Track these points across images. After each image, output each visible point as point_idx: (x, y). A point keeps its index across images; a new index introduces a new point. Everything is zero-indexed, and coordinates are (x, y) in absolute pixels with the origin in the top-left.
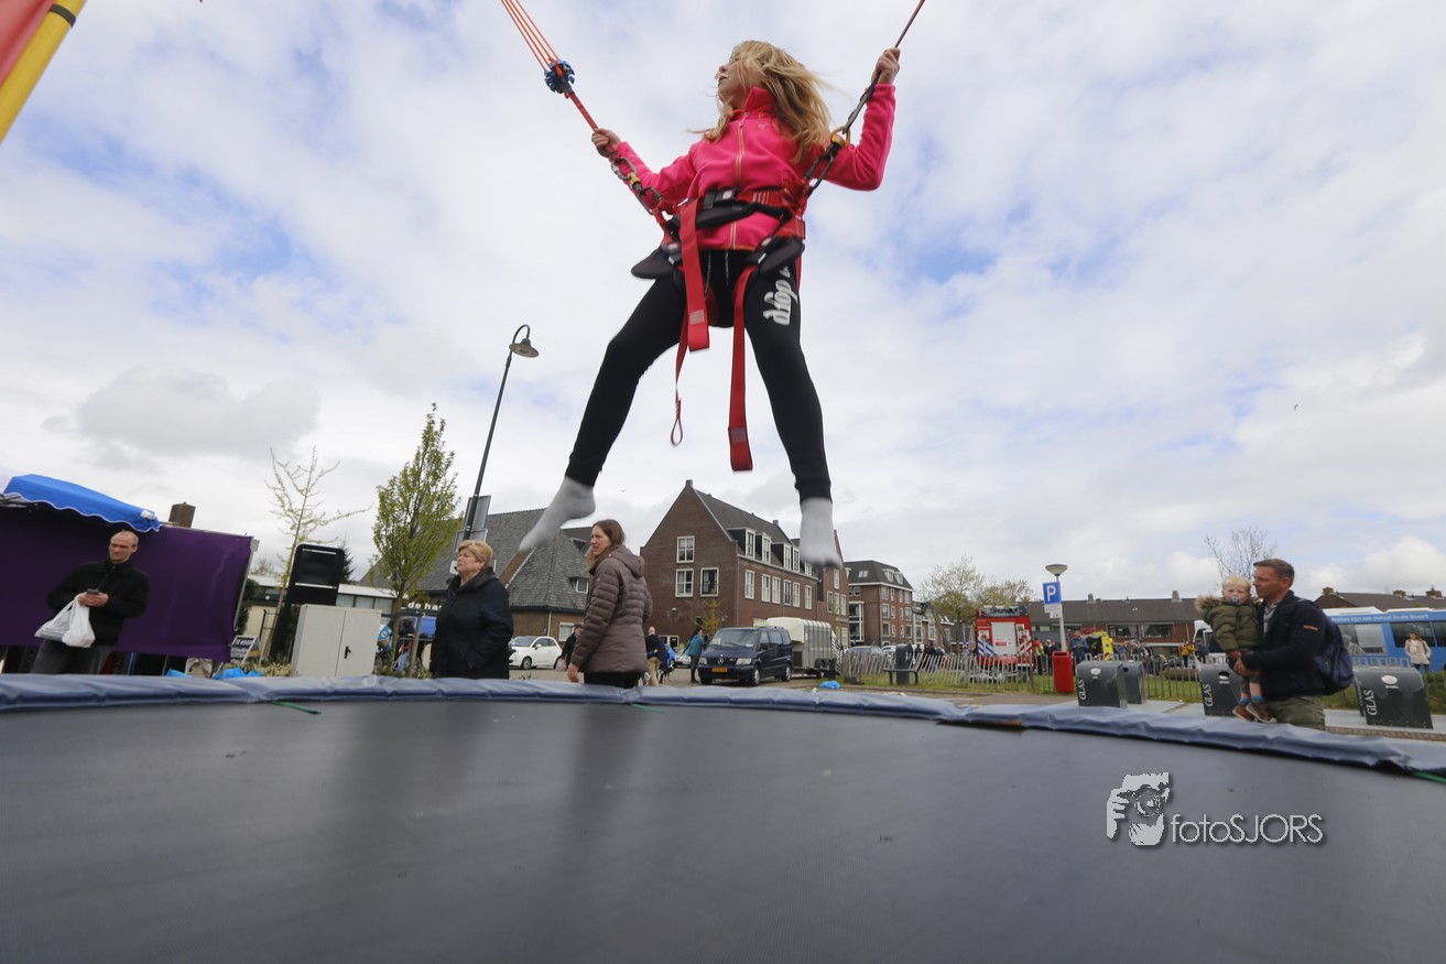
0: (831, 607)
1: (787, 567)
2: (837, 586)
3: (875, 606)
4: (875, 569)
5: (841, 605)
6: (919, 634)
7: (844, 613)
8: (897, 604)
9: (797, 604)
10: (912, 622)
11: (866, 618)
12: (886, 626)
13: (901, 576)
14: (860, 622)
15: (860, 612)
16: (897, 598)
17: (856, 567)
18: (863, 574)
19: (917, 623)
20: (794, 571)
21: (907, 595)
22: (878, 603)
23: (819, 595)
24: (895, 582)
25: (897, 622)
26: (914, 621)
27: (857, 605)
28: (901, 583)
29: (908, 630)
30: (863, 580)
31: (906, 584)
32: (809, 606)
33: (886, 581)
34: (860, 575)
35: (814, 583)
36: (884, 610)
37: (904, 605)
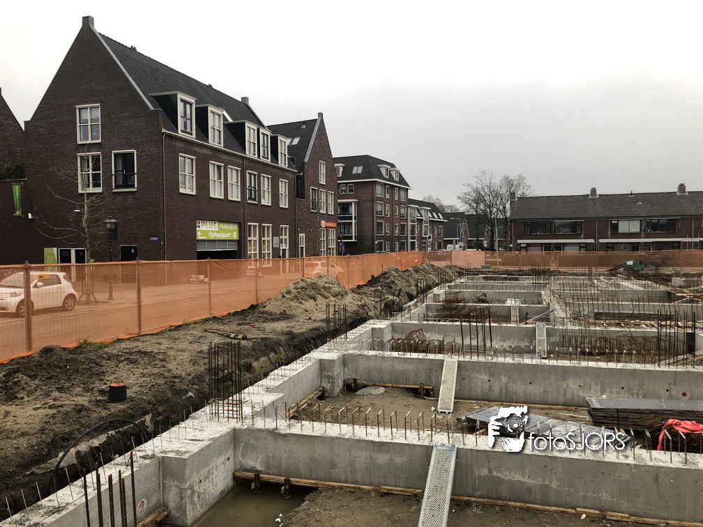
0: (316, 205)
1: (250, 153)
2: (323, 181)
3: (369, 204)
4: (370, 164)
5: (327, 204)
6: (413, 231)
7: (331, 212)
8: (392, 202)
9: (266, 201)
10: (407, 219)
11: (358, 218)
12: (380, 225)
13: (397, 172)
14: (353, 221)
15: (353, 210)
16: (392, 196)
17: (350, 162)
18: (357, 170)
19: (412, 221)
20: (262, 159)
21: (402, 193)
22: (373, 200)
23: (299, 190)
24: (391, 179)
25: (391, 221)
26: (409, 219)
27: (351, 203)
28: (398, 180)
29: (403, 228)
30: (357, 176)
31: (402, 181)
32: (284, 204)
33: (382, 177)
34: (354, 172)
35: (291, 176)
36: (379, 208)
37: (400, 203)
